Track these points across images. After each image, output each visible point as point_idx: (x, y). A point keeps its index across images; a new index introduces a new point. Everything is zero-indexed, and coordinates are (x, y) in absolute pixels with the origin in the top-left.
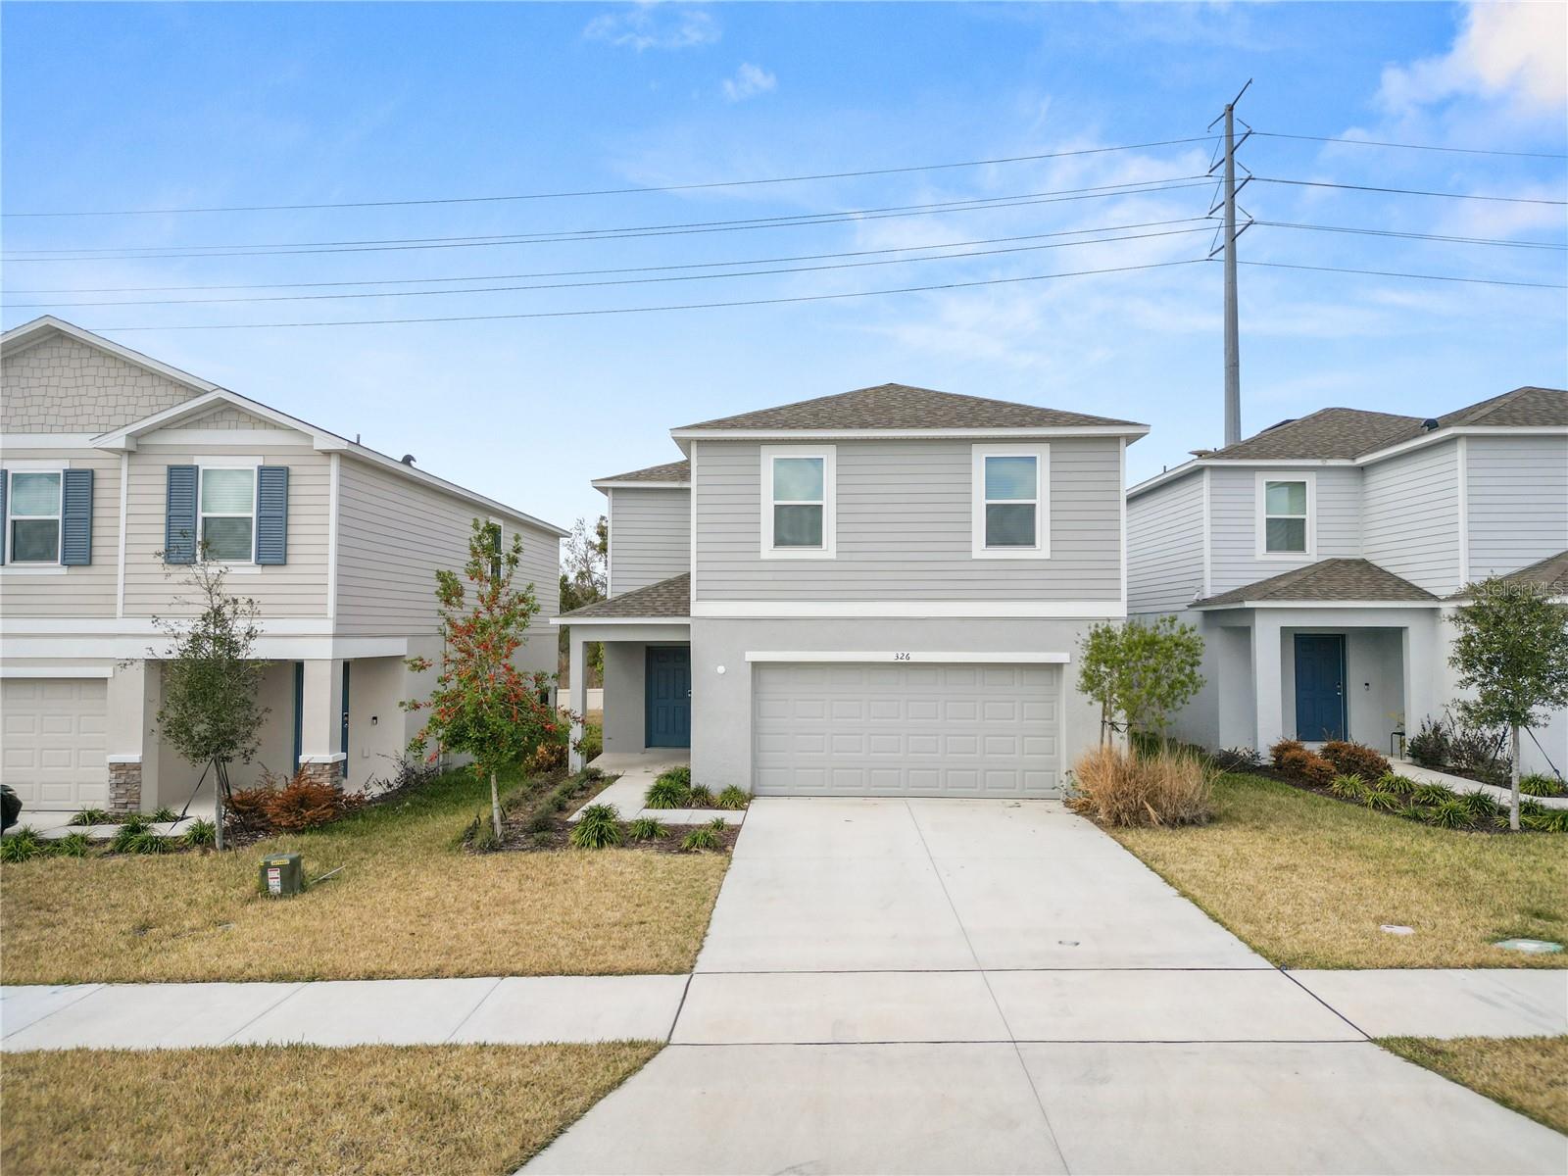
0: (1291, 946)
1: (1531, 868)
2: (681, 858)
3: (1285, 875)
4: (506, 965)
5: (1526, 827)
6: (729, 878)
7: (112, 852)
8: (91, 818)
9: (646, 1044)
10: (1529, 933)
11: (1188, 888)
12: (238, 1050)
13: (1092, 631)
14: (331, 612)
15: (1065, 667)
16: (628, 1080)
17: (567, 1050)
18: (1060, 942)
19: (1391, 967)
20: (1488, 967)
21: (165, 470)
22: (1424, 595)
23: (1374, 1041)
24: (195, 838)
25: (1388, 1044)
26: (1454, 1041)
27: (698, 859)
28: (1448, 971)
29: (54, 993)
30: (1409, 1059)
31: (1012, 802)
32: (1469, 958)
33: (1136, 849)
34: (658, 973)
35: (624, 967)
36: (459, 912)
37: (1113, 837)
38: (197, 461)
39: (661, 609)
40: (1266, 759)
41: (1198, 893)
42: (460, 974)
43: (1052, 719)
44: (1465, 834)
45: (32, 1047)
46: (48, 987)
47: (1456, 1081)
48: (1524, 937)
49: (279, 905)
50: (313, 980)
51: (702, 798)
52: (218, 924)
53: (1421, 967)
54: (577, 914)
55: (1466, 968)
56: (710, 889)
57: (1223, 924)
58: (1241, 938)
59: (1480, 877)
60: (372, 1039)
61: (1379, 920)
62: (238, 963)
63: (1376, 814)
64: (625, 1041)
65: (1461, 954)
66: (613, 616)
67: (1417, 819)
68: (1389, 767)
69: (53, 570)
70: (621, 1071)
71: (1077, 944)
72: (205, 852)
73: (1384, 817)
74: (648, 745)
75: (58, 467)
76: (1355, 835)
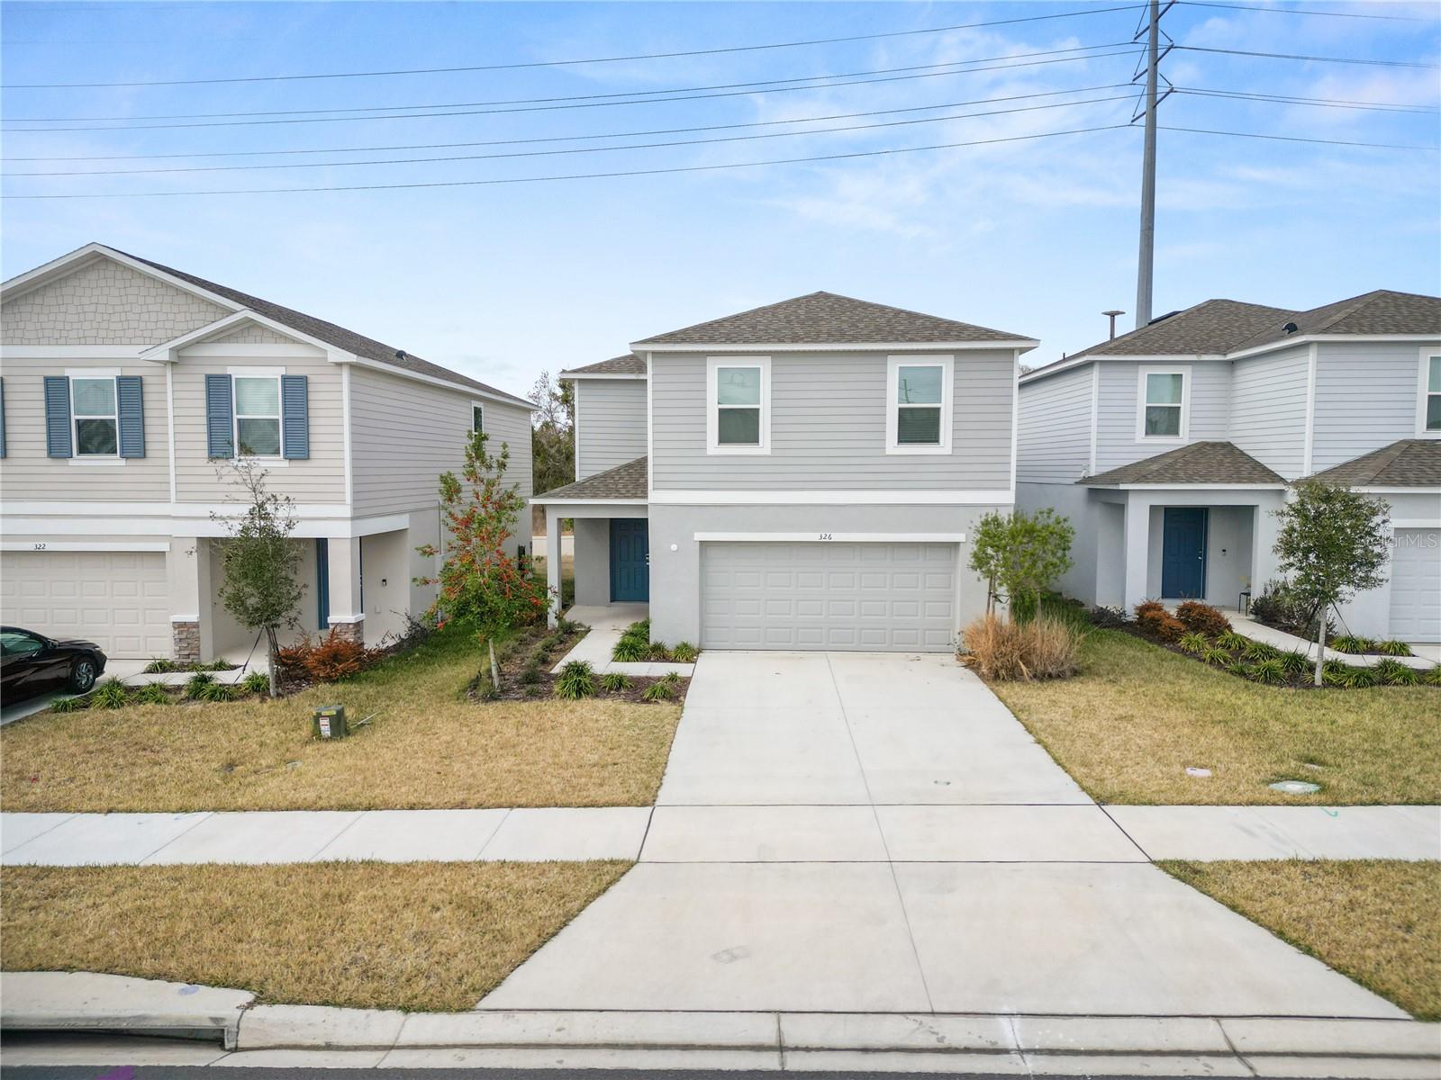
0: (1113, 785)
1: (1319, 721)
2: (643, 708)
3: (1123, 724)
4: (513, 799)
5: (1327, 684)
6: (681, 725)
7: (188, 699)
8: (161, 667)
9: (622, 862)
10: (1298, 776)
11: (1043, 736)
12: (327, 865)
13: (983, 518)
14: (348, 498)
15: (961, 545)
16: (610, 888)
17: (565, 866)
18: (936, 782)
19: (1183, 804)
20: (1258, 804)
21: (203, 379)
22: (1275, 478)
23: (1154, 862)
24: (253, 688)
25: (1163, 865)
26: (1212, 864)
27: (657, 708)
28: (1226, 807)
29: (176, 819)
30: (1177, 877)
31: (913, 656)
32: (1245, 798)
33: (1009, 701)
34: (629, 806)
35: (602, 801)
36: (473, 754)
37: (992, 690)
38: (230, 371)
39: (623, 491)
40: (1132, 616)
41: (1050, 740)
42: (480, 806)
43: (950, 588)
44: (1276, 689)
45: (176, 862)
46: (170, 814)
47: (1204, 893)
48: (1294, 780)
49: (331, 746)
50: (370, 809)
51: (659, 653)
52: (287, 762)
53: (1207, 804)
54: (564, 757)
55: (1241, 805)
56: (667, 735)
57: (1064, 767)
58: (1075, 779)
59: (1276, 727)
60: (423, 857)
61: (1185, 764)
62: (311, 795)
63: (1210, 669)
64: (606, 859)
65: (1240, 794)
66: (582, 498)
67: (1242, 674)
68: (1229, 627)
69: (113, 462)
70: (604, 882)
71: (948, 783)
72: (263, 700)
73: (1216, 672)
74: (613, 599)
75: (111, 374)
76: (1187, 686)
